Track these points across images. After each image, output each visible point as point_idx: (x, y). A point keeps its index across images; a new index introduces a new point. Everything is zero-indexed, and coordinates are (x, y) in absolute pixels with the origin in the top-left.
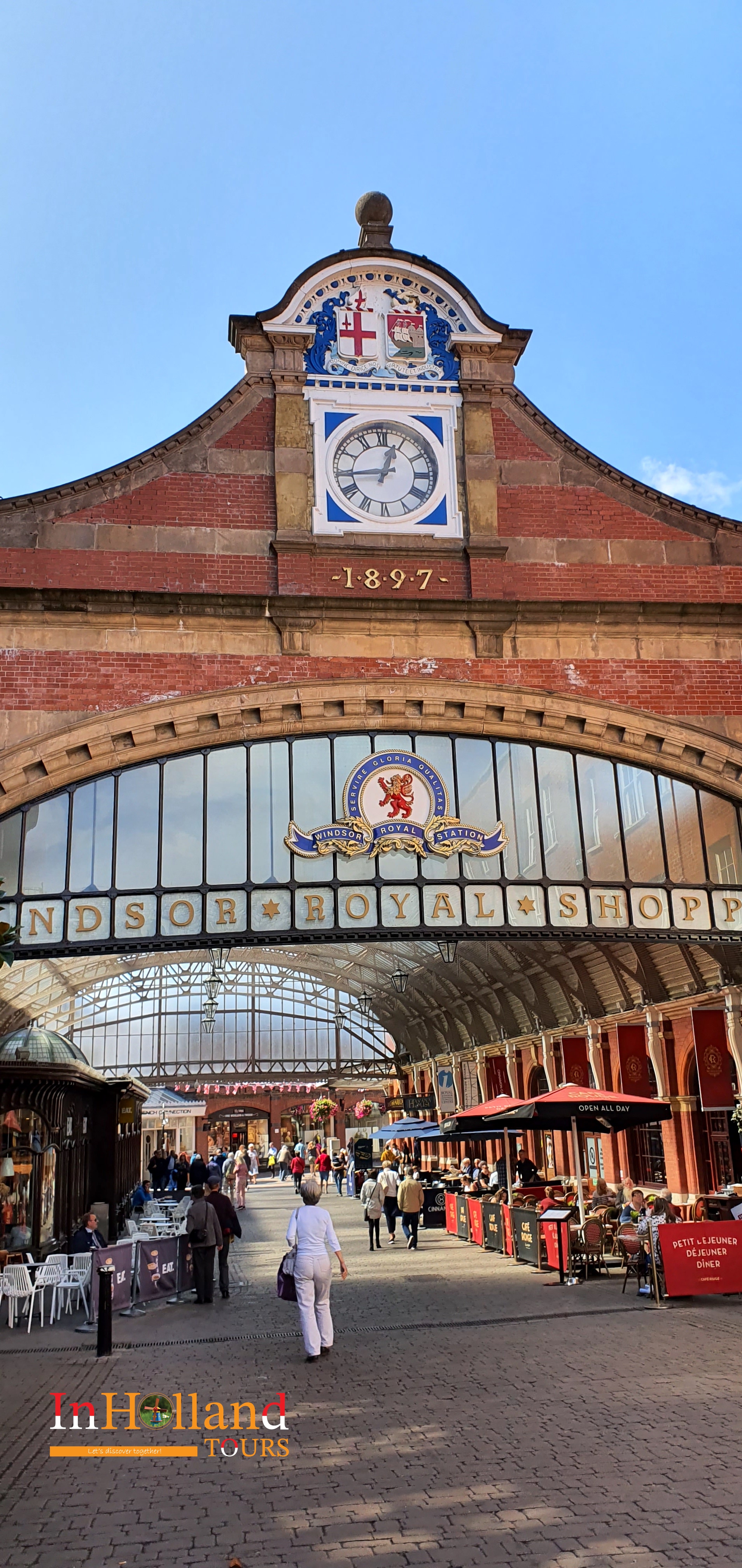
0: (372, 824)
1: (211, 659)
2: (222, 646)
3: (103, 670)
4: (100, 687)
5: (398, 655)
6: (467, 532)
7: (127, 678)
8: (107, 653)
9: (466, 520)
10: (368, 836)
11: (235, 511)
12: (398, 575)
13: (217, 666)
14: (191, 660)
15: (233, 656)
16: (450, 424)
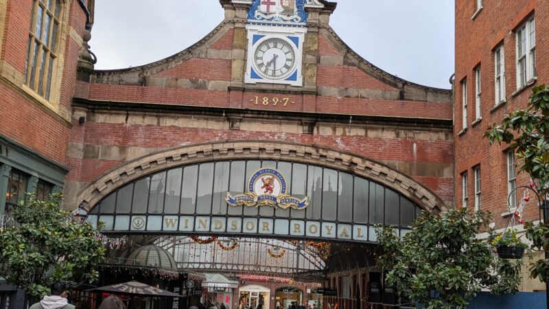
0: (258, 195)
1: (203, 130)
2: (207, 126)
3: (164, 133)
4: (162, 139)
5: (273, 131)
6: (303, 84)
7: (172, 136)
8: (166, 127)
9: (304, 79)
10: (256, 200)
11: (216, 73)
12: (276, 100)
13: (205, 133)
14: (196, 130)
15: (211, 129)
16: (301, 40)
